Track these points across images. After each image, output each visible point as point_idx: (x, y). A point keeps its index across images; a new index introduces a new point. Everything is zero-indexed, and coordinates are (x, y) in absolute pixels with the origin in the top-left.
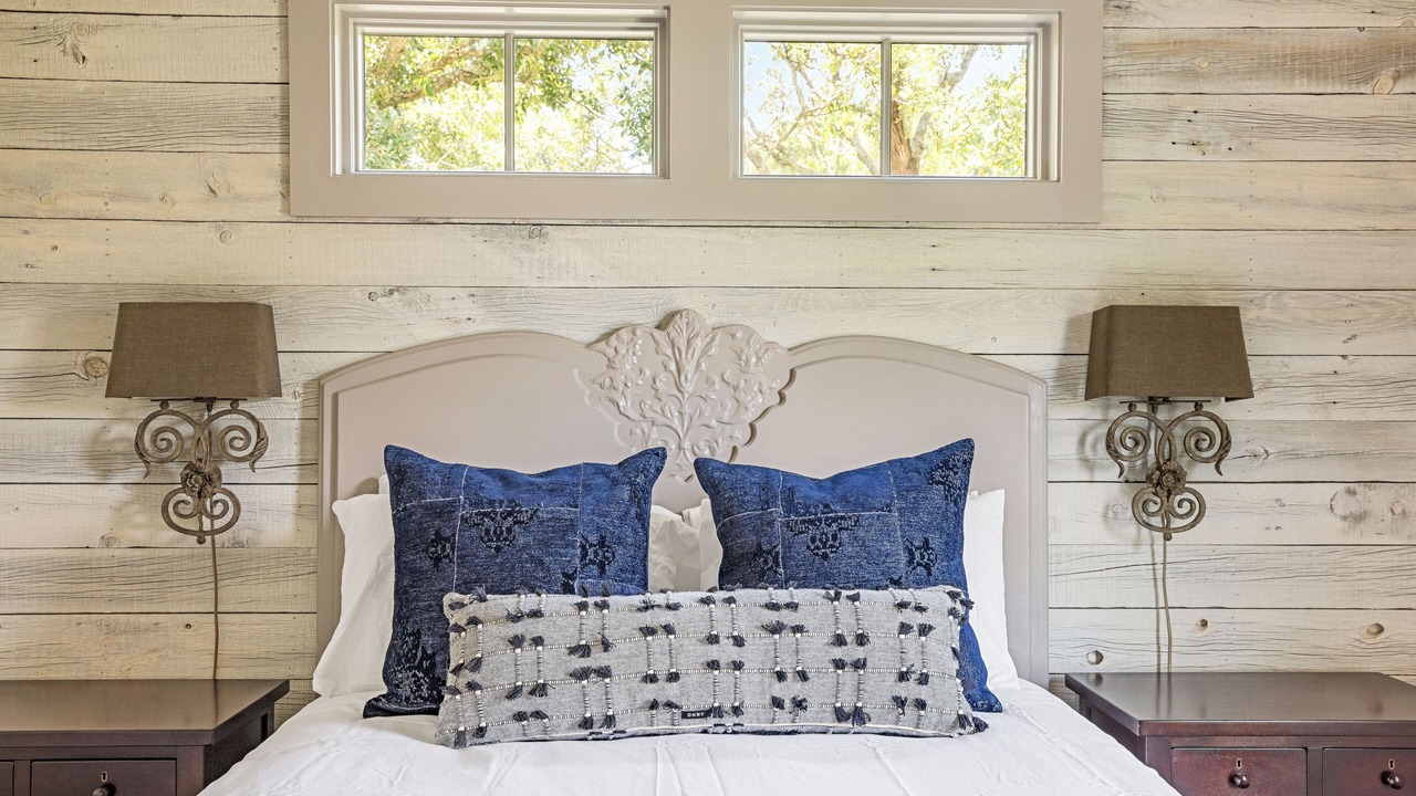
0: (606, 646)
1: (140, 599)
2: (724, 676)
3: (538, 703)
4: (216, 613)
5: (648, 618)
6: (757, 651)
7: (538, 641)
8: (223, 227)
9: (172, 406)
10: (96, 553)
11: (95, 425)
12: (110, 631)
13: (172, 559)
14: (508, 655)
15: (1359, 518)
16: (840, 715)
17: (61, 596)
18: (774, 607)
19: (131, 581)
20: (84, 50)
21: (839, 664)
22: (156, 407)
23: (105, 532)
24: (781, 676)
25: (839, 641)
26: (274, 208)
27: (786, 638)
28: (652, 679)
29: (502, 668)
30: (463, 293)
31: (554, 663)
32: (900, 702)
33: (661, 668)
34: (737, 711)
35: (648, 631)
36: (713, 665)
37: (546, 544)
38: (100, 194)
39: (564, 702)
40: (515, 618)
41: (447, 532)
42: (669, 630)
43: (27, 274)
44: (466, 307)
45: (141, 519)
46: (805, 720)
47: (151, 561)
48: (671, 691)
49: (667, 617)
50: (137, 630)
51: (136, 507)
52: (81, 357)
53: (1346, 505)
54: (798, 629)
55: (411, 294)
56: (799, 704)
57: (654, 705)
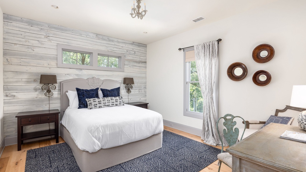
0: (101, 101)
1: (40, 103)
2: (109, 103)
3: (96, 106)
4: (49, 104)
5: (103, 99)
6: (111, 101)
7: (96, 101)
8: (50, 68)
9: (46, 84)
10: (35, 99)
11: (35, 86)
12: (37, 106)
13: (44, 99)
14: (94, 102)
15: (139, 92)
16: (116, 105)
17: (31, 103)
18: (111, 98)
19: (39, 101)
20: (34, 50)
21: (116, 102)
22: (44, 84)
23: (36, 97)
24: (112, 103)
25: (116, 100)
26: (56, 66)
27: (112, 100)
28: (104, 103)
29: (93, 103)
30: (74, 75)
31: (97, 103)
32: (120, 104)
33: (105, 102)
34: (109, 105)
35: (103, 100)
36: (108, 102)
37: (92, 95)
38: (36, 64)
39: (98, 105)
40: (94, 100)
41: (84, 94)
42: (105, 100)
43: (26, 71)
44: (75, 76)
45: (40, 95)
46: (114, 105)
47: (42, 99)
48: (105, 104)
49: (104, 99)
50: (40, 106)
51: (39, 94)
52: (33, 80)
53: (139, 91)
54: (113, 99)
55: (70, 75)
56: (113, 104)
57: (104, 105)
